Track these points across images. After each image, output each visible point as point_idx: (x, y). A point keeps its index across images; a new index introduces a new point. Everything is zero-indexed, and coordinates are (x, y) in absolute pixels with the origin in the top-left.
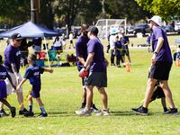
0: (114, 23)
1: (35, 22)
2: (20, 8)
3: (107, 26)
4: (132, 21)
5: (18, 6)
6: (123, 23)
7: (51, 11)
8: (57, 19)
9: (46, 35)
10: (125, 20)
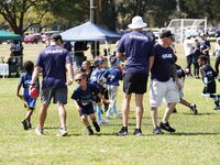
0: (191, 24)
1: (95, 23)
2: (76, 6)
3: (182, 28)
4: (214, 21)
5: (75, 2)
6: (203, 24)
7: (114, 9)
8: (120, 19)
9: (108, 39)
10: (205, 20)
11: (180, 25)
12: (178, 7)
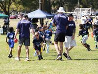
0: (84, 10)
1: (42, 10)
2: (33, 2)
3: (80, 12)
4: (95, 9)
6: (90, 10)
7: (50, 4)
8: (53, 8)
9: (47, 17)
10: (91, 9)
11: (79, 11)
12: (78, 3)
